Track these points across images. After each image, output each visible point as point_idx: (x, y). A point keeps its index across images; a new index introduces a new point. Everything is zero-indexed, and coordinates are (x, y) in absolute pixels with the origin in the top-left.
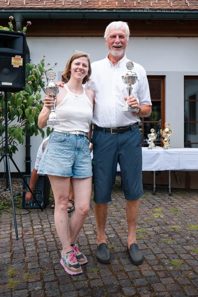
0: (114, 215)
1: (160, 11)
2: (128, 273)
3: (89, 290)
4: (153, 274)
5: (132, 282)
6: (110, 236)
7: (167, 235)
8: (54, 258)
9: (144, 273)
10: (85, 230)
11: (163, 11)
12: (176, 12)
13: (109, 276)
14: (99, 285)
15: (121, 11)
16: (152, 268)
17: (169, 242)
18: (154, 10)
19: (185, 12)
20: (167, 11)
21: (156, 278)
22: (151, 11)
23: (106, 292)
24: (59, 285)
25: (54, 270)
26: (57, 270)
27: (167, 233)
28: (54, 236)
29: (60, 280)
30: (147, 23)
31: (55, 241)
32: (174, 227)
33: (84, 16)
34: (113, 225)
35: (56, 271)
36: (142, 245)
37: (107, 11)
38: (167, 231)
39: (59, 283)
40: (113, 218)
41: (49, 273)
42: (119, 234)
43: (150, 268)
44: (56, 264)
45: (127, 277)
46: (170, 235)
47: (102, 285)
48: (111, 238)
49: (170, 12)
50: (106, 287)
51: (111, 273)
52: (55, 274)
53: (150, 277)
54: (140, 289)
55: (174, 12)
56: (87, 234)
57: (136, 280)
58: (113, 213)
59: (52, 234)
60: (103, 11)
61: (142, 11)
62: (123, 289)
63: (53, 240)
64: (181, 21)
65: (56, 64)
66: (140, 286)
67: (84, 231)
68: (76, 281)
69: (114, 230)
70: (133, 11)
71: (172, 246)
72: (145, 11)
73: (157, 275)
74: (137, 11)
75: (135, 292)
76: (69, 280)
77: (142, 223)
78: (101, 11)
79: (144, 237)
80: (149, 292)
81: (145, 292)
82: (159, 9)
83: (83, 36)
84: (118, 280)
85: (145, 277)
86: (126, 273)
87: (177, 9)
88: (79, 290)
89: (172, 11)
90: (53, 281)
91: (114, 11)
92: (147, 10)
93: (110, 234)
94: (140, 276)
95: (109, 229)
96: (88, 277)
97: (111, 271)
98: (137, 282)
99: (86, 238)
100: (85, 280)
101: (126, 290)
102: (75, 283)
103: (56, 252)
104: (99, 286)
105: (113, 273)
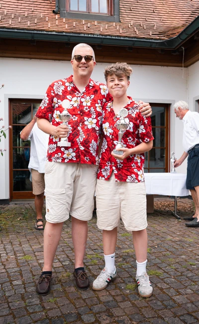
0: (66, 242)
1: (110, 37)
2: (86, 300)
3: (47, 321)
4: (111, 299)
5: (90, 309)
6: (64, 263)
7: (121, 259)
8: (7, 290)
9: (102, 299)
10: (38, 258)
11: (113, 37)
12: (125, 39)
13: (67, 304)
14: (57, 314)
15: (71, 35)
16: (109, 293)
17: (123, 266)
18: (104, 36)
19: (134, 39)
20: (116, 38)
21: (114, 303)
22: (101, 37)
23: (65, 321)
24: (14, 319)
25: (8, 303)
26: (10, 302)
27: (121, 257)
28: (5, 266)
29: (15, 313)
30: (97, 48)
31: (7, 272)
32: (127, 251)
33: (33, 37)
34: (67, 252)
35: (10, 304)
36: (98, 270)
37: (57, 33)
38: (121, 255)
39: (14, 317)
40: (66, 245)
41: (2, 307)
42: (73, 261)
43: (108, 293)
44: (9, 296)
45: (85, 304)
46: (124, 259)
47: (61, 315)
48: (66, 265)
49: (119, 38)
50: (65, 316)
51: (68, 302)
52: (9, 307)
53: (109, 302)
54: (99, 315)
55: (123, 38)
56: (41, 263)
57: (95, 306)
58: (65, 240)
59: (3, 264)
60: (52, 33)
61: (92, 36)
62: (82, 316)
63: (4, 271)
64: (130, 48)
65: (3, 86)
66: (99, 313)
67: (37, 260)
68: (32, 313)
69: (68, 256)
70: (83, 35)
71: (127, 269)
72: (95, 36)
73: (115, 299)
74: (87, 35)
75: (94, 319)
76: (25, 312)
77: (95, 248)
78: (50, 33)
79: (99, 262)
80: (109, 318)
81: (105, 318)
82: (109, 35)
83: (31, 58)
84: (76, 308)
85: (104, 303)
86: (84, 300)
87: (126, 37)
88: (36, 322)
89: (121, 38)
90: (8, 315)
91: (64, 34)
92: (97, 35)
93: (64, 262)
94: (98, 302)
95: (63, 256)
96: (44, 308)
97: (69, 299)
98: (96, 309)
99: (39, 267)
100: (42, 311)
101: (85, 318)
102: (31, 315)
103: (8, 284)
104: (57, 316)
105: (70, 301)
